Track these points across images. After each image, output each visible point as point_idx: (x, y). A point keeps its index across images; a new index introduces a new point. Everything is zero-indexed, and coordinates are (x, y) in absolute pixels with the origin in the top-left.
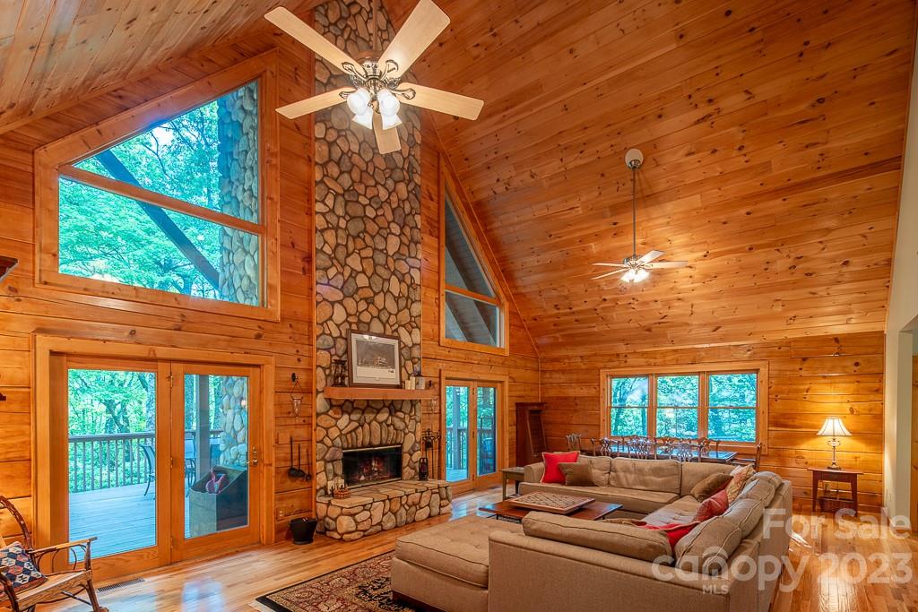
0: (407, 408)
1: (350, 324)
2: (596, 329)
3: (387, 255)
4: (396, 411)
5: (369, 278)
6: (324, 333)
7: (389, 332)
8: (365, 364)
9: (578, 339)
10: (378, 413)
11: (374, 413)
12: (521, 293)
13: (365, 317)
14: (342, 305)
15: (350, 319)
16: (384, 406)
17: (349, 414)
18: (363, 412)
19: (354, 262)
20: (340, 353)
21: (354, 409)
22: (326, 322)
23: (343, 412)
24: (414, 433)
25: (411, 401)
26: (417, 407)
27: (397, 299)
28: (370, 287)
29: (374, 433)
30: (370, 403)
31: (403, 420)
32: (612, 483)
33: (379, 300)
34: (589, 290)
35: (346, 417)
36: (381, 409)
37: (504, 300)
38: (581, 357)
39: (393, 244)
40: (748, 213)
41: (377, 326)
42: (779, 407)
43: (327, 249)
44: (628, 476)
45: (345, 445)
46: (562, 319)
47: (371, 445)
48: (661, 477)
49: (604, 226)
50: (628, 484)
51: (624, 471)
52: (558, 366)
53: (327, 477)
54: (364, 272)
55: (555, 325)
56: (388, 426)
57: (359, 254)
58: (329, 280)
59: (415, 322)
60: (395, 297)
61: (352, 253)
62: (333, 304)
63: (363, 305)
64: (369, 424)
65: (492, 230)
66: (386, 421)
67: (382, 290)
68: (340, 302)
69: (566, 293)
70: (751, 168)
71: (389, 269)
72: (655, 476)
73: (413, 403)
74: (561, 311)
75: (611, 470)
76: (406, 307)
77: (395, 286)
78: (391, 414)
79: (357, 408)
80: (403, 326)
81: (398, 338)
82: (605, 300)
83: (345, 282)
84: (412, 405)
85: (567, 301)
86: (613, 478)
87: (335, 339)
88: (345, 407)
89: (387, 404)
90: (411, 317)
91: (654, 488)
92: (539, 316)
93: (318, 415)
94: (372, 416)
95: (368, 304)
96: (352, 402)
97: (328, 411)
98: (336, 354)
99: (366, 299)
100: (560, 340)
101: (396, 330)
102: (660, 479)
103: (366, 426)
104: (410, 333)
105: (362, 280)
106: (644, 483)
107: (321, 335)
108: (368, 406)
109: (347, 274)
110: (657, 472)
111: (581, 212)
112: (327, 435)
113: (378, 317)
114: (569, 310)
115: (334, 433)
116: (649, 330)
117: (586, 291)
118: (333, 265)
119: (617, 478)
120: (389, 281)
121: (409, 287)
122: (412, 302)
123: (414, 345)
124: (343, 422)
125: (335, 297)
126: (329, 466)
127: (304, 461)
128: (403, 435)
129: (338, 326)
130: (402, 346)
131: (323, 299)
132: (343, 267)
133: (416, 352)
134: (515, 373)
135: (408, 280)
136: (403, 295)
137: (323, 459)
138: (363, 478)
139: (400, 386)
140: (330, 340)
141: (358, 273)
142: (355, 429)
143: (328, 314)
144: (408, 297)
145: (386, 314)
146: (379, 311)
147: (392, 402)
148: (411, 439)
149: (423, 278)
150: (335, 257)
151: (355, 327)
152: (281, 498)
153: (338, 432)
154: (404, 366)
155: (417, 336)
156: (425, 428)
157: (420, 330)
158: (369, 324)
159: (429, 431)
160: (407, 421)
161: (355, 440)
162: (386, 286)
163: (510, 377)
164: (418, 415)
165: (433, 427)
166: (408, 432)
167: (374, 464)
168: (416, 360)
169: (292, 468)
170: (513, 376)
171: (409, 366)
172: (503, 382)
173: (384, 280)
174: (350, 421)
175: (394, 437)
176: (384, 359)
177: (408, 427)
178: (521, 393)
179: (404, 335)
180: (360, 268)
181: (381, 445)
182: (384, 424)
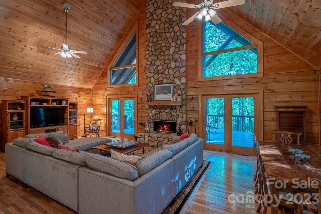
0: (178, 108)
3: (170, 55)
4: (173, 109)
5: (163, 66)
6: (148, 87)
7: (169, 81)
8: (159, 94)
10: (165, 110)
11: (164, 109)
13: (161, 79)
14: (154, 77)
15: (156, 81)
16: (168, 107)
17: (156, 109)
18: (160, 109)
19: (158, 63)
20: (152, 91)
21: (157, 108)
22: (148, 83)
24: (182, 118)
25: (179, 105)
29: (164, 116)
30: (163, 106)
31: (176, 112)
33: (166, 72)
35: (154, 110)
39: (172, 50)
41: (165, 81)
43: (149, 63)
45: (154, 119)
47: (162, 120)
53: (149, 127)
54: (161, 65)
56: (170, 114)
57: (159, 60)
58: (150, 71)
59: (182, 75)
60: (173, 68)
61: (157, 60)
62: (151, 78)
63: (160, 75)
66: (169, 112)
67: (167, 68)
68: (153, 77)
71: (170, 60)
76: (178, 70)
77: (173, 65)
78: (171, 110)
79: (158, 108)
80: (177, 78)
83: (154, 70)
84: (181, 107)
87: (151, 87)
88: (154, 107)
90: (180, 73)
93: (146, 109)
94: (163, 111)
96: (156, 106)
97: (149, 109)
98: (151, 92)
99: (161, 73)
101: (174, 80)
103: (161, 113)
104: (180, 80)
105: (160, 67)
107: (147, 87)
108: (162, 107)
109: (155, 67)
112: (149, 115)
113: (166, 78)
115: (151, 115)
118: (151, 66)
120: (170, 64)
121: (179, 63)
122: (181, 68)
123: (182, 84)
124: (154, 112)
125: (151, 76)
126: (150, 124)
127: (144, 122)
128: (176, 118)
129: (152, 84)
130: (175, 85)
131: (148, 77)
132: (154, 66)
133: (182, 87)
134: (274, 87)
135: (179, 60)
136: (176, 67)
137: (148, 122)
138: (161, 130)
139: (170, 100)
140: (149, 88)
141: (158, 66)
142: (157, 114)
143: (149, 81)
144: (179, 66)
145: (169, 75)
146: (166, 75)
147: (172, 106)
148: (180, 119)
149: (187, 57)
150: (152, 64)
151: (157, 83)
152: (139, 130)
153: (152, 115)
154: (177, 92)
155: (184, 80)
156: (188, 117)
157: (185, 77)
158: (162, 81)
159: (190, 118)
160: (178, 113)
161: (157, 118)
162: (169, 66)
163: (267, 90)
164: (184, 111)
165: (194, 116)
166: (179, 117)
167: (165, 126)
168: (182, 90)
169: (141, 123)
170: (271, 88)
171: (179, 92)
172: (258, 93)
173: (168, 64)
174: (156, 112)
175: (172, 118)
176: (166, 92)
177: (178, 115)
178: (285, 99)
179: (177, 81)
180: (159, 64)
181: (166, 120)
182: (168, 114)
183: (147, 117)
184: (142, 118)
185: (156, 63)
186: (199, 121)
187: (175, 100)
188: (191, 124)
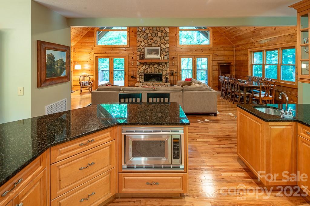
0: (163, 64)
1: (146, 45)
2: (240, 34)
4: (160, 65)
5: (151, 34)
6: (139, 48)
7: (157, 46)
8: (150, 54)
9: (239, 38)
10: (154, 66)
13: (150, 43)
15: (146, 44)
16: (156, 64)
18: (150, 65)
19: (147, 31)
20: (143, 52)
22: (139, 46)
23: (144, 65)
24: (167, 71)
25: (165, 62)
27: (160, 37)
28: (152, 36)
29: (153, 70)
31: (162, 67)
33: (154, 39)
35: (145, 66)
37: (210, 28)
41: (153, 45)
43: (140, 30)
45: (144, 72)
47: (151, 73)
52: (239, 48)
53: (140, 79)
54: (150, 33)
55: (230, 34)
56: (157, 69)
57: (148, 29)
58: (140, 37)
61: (146, 29)
62: (141, 42)
63: (149, 41)
64: (151, 68)
66: (156, 67)
67: (155, 36)
68: (143, 41)
71: (158, 30)
73: (166, 63)
76: (164, 39)
77: (159, 34)
78: (158, 66)
79: (148, 64)
80: (163, 43)
84: (166, 64)
87: (142, 49)
88: (144, 64)
89: (157, 63)
90: (165, 41)
92: (225, 32)
93: (137, 65)
94: (152, 66)
96: (146, 63)
97: (140, 65)
98: (142, 52)
99: (150, 39)
101: (160, 45)
103: (150, 68)
104: (165, 45)
105: (149, 35)
108: (151, 64)
109: (145, 35)
112: (140, 70)
113: (154, 43)
115: (141, 69)
116: (255, 32)
118: (141, 33)
120: (157, 33)
121: (164, 33)
122: (166, 37)
123: (166, 48)
124: (144, 67)
125: (142, 40)
126: (140, 77)
127: (135, 75)
128: (162, 71)
129: (142, 46)
130: (162, 48)
131: (139, 41)
132: (144, 33)
133: (167, 50)
134: (217, 52)
135: (164, 32)
136: (162, 36)
137: (139, 75)
139: (159, 59)
140: (140, 50)
141: (148, 33)
142: (147, 69)
143: (140, 44)
144: (164, 36)
145: (157, 41)
146: (154, 41)
147: (159, 63)
148: (165, 72)
149: (170, 30)
150: (142, 32)
151: (147, 46)
152: (130, 82)
153: (143, 69)
154: (163, 54)
155: (167, 45)
156: (171, 70)
157: (169, 44)
158: (151, 45)
159: (172, 70)
160: (164, 68)
161: (147, 71)
162: (156, 35)
163: (214, 54)
164: (168, 66)
165: (175, 69)
166: (164, 70)
168: (167, 52)
169: (132, 76)
170: (216, 53)
171: (164, 53)
172: (210, 56)
173: (156, 33)
174: (146, 67)
175: (159, 71)
176: (155, 53)
177: (164, 69)
178: (222, 59)
179: (163, 46)
180: (149, 32)
181: (155, 73)
182: (156, 68)
183: (138, 71)
184: (133, 73)
185: (145, 31)
186: (178, 72)
187: (163, 59)
188: (172, 74)
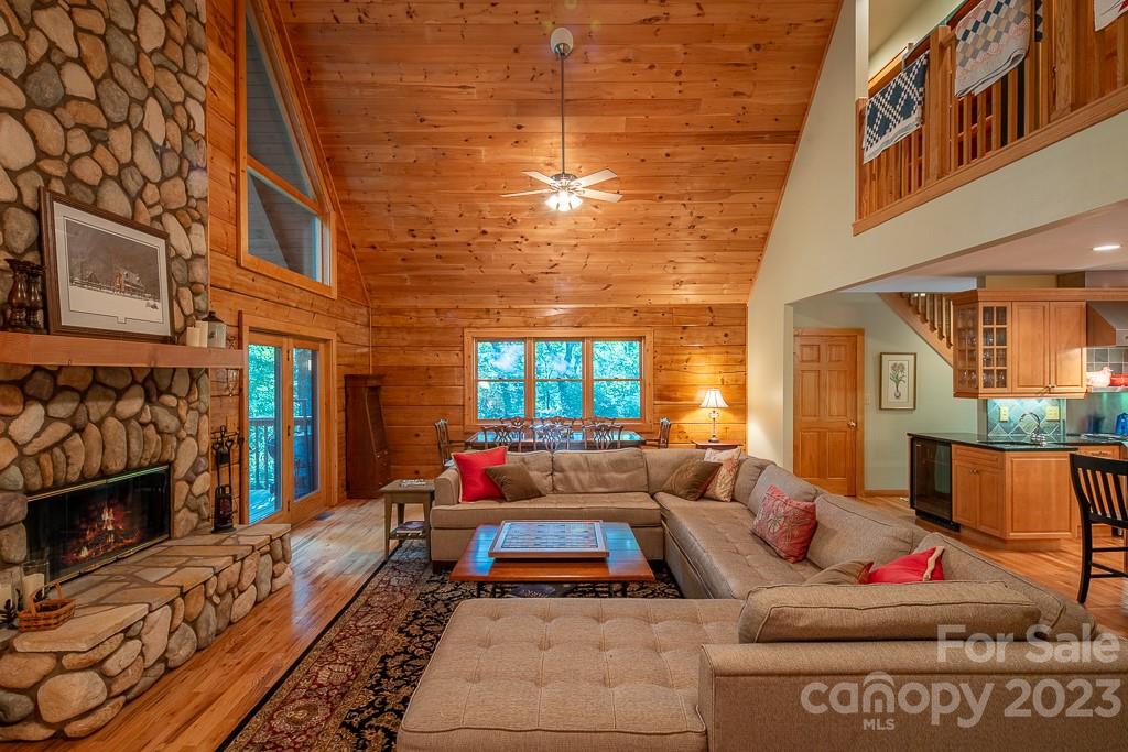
0: (181, 385)
1: (48, 177)
2: (463, 273)
3: (138, 47)
4: (160, 393)
5: (96, 82)
7: (143, 219)
8: (92, 282)
9: (435, 284)
10: (119, 398)
11: (109, 398)
12: (356, 203)
13: (88, 171)
14: (24, 123)
15: (47, 166)
16: (134, 382)
17: (47, 404)
18: (83, 397)
19: (60, 31)
20: (20, 244)
21: (59, 389)
23: (29, 401)
24: (197, 437)
25: (190, 370)
26: (202, 383)
27: (160, 153)
28: (98, 102)
29: (115, 442)
30: (101, 375)
31: (174, 411)
32: (560, 488)
33: (121, 139)
34: (465, 214)
35: (37, 410)
36: (127, 388)
37: (329, 207)
38: (436, 310)
39: (152, 30)
40: (668, 155)
41: (114, 200)
42: (663, 377)
44: (582, 476)
45: (35, 481)
46: (418, 251)
47: (105, 471)
48: (624, 472)
49: (504, 126)
50: (583, 488)
51: (575, 470)
52: (401, 320)
54: (82, 64)
55: (404, 259)
56: (143, 425)
57: (70, 14)
59: (196, 209)
60: (155, 146)
63: (80, 143)
64: (99, 424)
65: (319, 83)
66: (137, 416)
67: (127, 122)
68: (19, 114)
69: (430, 214)
70: (682, 101)
71: (143, 79)
72: (616, 472)
73: (194, 376)
74: (418, 240)
75: (554, 470)
76: (179, 173)
77: (155, 122)
78: (148, 400)
79: (66, 388)
80: (174, 212)
81: (164, 235)
82: (484, 232)
83: (31, 68)
84: (192, 380)
85: (429, 226)
86: (560, 481)
88: (32, 386)
89: (140, 378)
90: (189, 197)
91: (617, 488)
92: (382, 244)
94: (105, 406)
95: (95, 142)
96: (54, 373)
99: (88, 129)
100: (408, 284)
101: (158, 218)
102: (624, 476)
103: (93, 430)
104: (187, 231)
105: (77, 81)
106: (604, 483)
108: (96, 382)
109: (37, 49)
110: (618, 465)
111: (475, 97)
113: (119, 180)
114: (429, 240)
115: (4, 454)
116: (533, 281)
117: (461, 215)
119: (567, 480)
120: (143, 105)
121: (183, 133)
122: (191, 167)
123: (195, 256)
124: (27, 426)
128: (175, 442)
129: (13, 174)
130: (171, 253)
133: (197, 272)
135: (183, 119)
136: (173, 148)
138: (85, 553)
141: (66, 58)
142: (62, 440)
144: (183, 154)
145: (137, 178)
146: (121, 165)
147: (154, 374)
148: (190, 450)
151: (58, 188)
153: (16, 453)
154: (180, 299)
155: (200, 239)
156: (217, 426)
157: (205, 228)
158: (96, 189)
159: (222, 430)
160: (182, 414)
161: (62, 466)
162: (136, 116)
163: (337, 334)
164: (203, 400)
166: (186, 436)
167: (106, 516)
168: (198, 288)
173: (130, 100)
174: (51, 420)
176: (135, 278)
177: (184, 425)
179: (176, 232)
181: (127, 471)
182: (134, 423)
188: (225, 458)
